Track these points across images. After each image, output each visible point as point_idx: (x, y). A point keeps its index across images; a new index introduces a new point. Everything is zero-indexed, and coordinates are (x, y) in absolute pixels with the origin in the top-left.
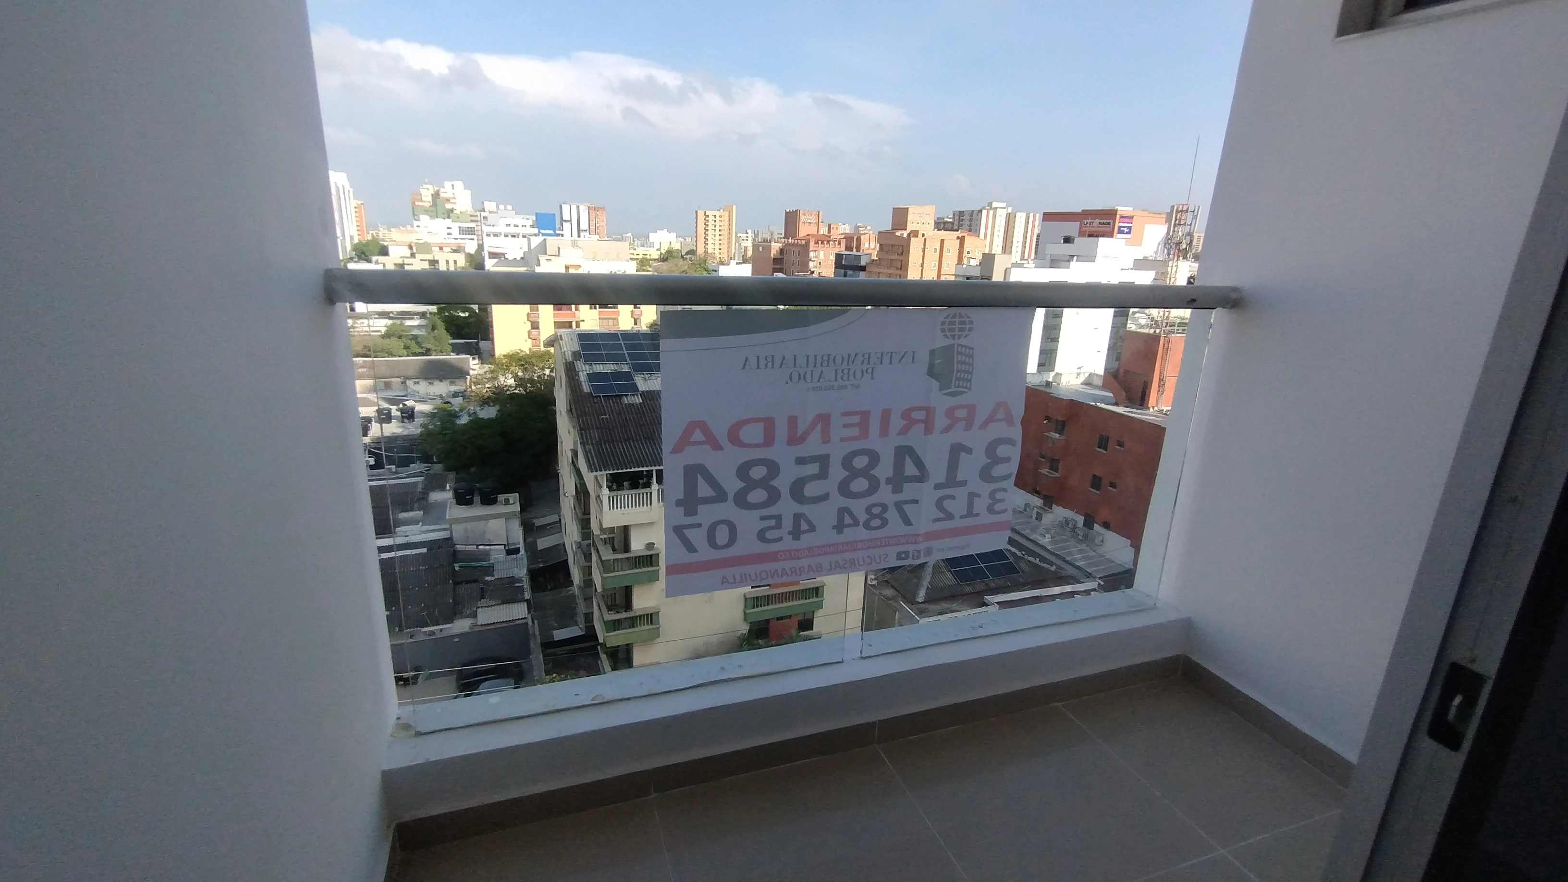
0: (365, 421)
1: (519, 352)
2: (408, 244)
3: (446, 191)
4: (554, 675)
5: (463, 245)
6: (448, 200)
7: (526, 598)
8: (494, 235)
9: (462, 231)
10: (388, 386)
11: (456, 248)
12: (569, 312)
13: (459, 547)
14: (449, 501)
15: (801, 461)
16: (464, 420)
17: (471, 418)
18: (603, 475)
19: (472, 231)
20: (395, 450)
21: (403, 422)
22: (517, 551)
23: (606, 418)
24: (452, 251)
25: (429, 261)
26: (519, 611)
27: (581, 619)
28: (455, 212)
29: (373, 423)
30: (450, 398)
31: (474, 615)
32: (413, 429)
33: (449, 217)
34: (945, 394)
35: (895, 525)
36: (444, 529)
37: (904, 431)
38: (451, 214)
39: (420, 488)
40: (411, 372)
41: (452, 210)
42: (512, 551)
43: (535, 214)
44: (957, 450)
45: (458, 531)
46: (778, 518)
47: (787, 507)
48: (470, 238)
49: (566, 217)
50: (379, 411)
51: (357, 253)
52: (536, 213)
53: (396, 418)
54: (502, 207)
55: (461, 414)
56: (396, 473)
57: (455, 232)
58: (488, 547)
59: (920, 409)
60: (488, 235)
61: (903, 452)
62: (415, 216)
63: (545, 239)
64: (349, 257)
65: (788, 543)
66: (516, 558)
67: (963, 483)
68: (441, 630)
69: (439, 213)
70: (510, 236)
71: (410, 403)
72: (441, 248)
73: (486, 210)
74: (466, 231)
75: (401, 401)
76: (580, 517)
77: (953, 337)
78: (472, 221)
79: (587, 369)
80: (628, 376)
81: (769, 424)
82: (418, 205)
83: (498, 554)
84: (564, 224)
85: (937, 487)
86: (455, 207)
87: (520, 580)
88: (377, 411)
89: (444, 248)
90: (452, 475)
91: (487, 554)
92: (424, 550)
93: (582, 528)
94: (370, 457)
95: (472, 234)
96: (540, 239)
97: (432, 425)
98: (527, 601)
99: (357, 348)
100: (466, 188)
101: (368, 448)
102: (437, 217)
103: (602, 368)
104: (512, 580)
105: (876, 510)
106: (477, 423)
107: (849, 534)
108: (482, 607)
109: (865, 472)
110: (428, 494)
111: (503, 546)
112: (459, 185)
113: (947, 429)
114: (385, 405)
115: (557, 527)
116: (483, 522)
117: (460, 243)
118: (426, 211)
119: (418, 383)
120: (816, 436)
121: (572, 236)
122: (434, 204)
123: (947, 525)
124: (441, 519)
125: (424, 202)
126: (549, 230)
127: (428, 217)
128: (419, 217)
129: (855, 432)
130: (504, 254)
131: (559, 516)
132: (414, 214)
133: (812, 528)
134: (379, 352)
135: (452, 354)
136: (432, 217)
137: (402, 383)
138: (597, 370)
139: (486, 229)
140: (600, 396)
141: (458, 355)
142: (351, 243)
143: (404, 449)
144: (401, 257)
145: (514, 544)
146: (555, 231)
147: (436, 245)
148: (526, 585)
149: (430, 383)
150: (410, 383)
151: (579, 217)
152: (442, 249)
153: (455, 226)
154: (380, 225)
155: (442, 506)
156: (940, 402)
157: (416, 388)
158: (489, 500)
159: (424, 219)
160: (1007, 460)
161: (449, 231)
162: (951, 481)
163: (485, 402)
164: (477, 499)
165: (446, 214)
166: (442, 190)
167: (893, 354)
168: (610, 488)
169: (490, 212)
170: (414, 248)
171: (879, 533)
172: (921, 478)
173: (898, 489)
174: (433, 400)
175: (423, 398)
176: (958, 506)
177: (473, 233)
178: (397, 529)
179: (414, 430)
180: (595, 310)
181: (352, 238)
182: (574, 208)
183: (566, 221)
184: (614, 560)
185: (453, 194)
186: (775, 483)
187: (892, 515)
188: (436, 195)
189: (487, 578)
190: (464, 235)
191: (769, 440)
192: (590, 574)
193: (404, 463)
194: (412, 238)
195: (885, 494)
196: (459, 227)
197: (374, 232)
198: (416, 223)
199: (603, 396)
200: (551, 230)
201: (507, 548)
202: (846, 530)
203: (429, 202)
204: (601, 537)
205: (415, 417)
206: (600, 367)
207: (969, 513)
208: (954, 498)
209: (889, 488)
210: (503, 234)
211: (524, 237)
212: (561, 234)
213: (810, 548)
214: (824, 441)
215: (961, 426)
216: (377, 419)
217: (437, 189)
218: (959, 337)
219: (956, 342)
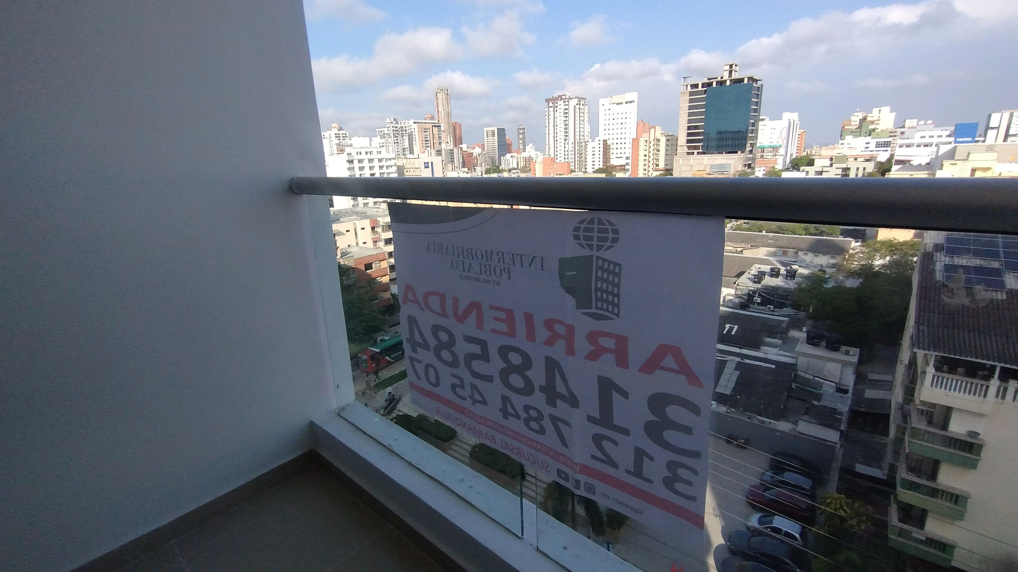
1: (893, 240)
2: (830, 157)
3: (874, 115)
4: (842, 496)
5: (876, 156)
6: (872, 122)
7: (841, 429)
8: (908, 146)
9: (878, 145)
10: (785, 253)
11: (868, 158)
13: (801, 373)
14: (801, 339)
15: (467, 338)
16: (830, 285)
17: (836, 285)
18: (933, 355)
20: (776, 296)
21: (786, 279)
22: (846, 392)
24: (864, 161)
25: (843, 168)
26: (832, 436)
27: (886, 466)
28: (876, 131)
29: (766, 276)
30: (826, 268)
31: (796, 423)
32: (791, 285)
33: (870, 135)
34: (583, 313)
35: (552, 437)
36: (793, 357)
37: (550, 342)
38: (872, 133)
39: (784, 325)
40: (803, 246)
41: (874, 130)
42: (841, 390)
43: (955, 125)
44: (607, 386)
45: (802, 362)
46: (462, 381)
47: (465, 374)
48: (884, 150)
49: (994, 124)
50: (772, 270)
51: (792, 165)
52: (957, 125)
53: (782, 275)
54: (922, 122)
55: (830, 280)
56: (773, 311)
57: (872, 146)
58: (822, 380)
59: (562, 323)
60: (901, 146)
62: (842, 137)
63: (958, 146)
64: (786, 168)
65: (469, 404)
66: (843, 397)
68: (770, 423)
69: (863, 133)
70: (922, 146)
71: (795, 267)
72: (856, 159)
73: (905, 126)
74: (882, 144)
75: (789, 265)
76: (906, 384)
77: (591, 247)
78: (890, 136)
79: (946, 260)
80: (997, 272)
81: (442, 299)
82: (846, 129)
83: (828, 388)
84: (989, 131)
86: (877, 127)
87: (841, 414)
88: (771, 269)
90: (810, 322)
91: (820, 386)
92: (774, 366)
93: (906, 394)
94: (758, 297)
95: (887, 147)
96: (953, 145)
97: (804, 284)
98: (842, 431)
99: (772, 227)
100: (892, 111)
101: (759, 291)
102: (860, 136)
103: (965, 262)
104: (834, 411)
105: (534, 414)
106: (839, 290)
108: (803, 420)
109: (520, 371)
110: (789, 331)
111: (835, 384)
112: (886, 109)
114: (779, 266)
115: (889, 385)
116: (823, 361)
117: (872, 154)
118: (852, 132)
119: (806, 254)
120: (472, 318)
121: (993, 142)
122: (860, 127)
124: (792, 350)
125: (852, 125)
126: (967, 137)
127: (852, 137)
128: (845, 137)
129: (503, 327)
130: (909, 161)
131: (893, 377)
132: (841, 136)
133: (484, 402)
134: (786, 230)
135: (840, 236)
136: (855, 136)
137: (795, 253)
138: (958, 263)
139: (899, 142)
141: (845, 238)
142: (790, 159)
143: (782, 297)
144: (821, 167)
145: (845, 386)
146: (973, 139)
147: (851, 156)
148: (844, 419)
149: (815, 256)
150: (801, 254)
151: (1010, 123)
153: (874, 142)
154: (814, 145)
155: (796, 341)
156: (581, 322)
157: (805, 257)
158: (833, 346)
159: (849, 138)
161: (867, 146)
162: (607, 418)
163: (853, 274)
164: (823, 344)
165: (868, 133)
166: (870, 115)
167: (523, 257)
168: (937, 369)
169: (909, 128)
170: (834, 159)
173: (551, 403)
174: (815, 268)
175: (808, 265)
176: (622, 456)
177: (888, 145)
178: (762, 347)
179: (793, 285)
181: (791, 155)
182: (1006, 115)
183: (992, 128)
184: (925, 431)
185: (879, 117)
186: (454, 350)
187: (547, 423)
188: (863, 120)
189: (813, 402)
191: (444, 313)
192: (904, 434)
193: (780, 306)
194: (834, 153)
195: (540, 401)
196: (877, 142)
197: (809, 150)
198: (841, 142)
200: (969, 137)
201: (838, 386)
202: (508, 417)
203: (856, 125)
204: (919, 407)
205: (796, 276)
206: (962, 261)
207: (638, 472)
208: (616, 444)
209: (543, 396)
210: (915, 145)
211: (936, 145)
212: (980, 141)
213: (485, 418)
214: (480, 326)
215: (609, 358)
216: (770, 274)
217: (866, 114)
218: (599, 248)
219: (595, 253)
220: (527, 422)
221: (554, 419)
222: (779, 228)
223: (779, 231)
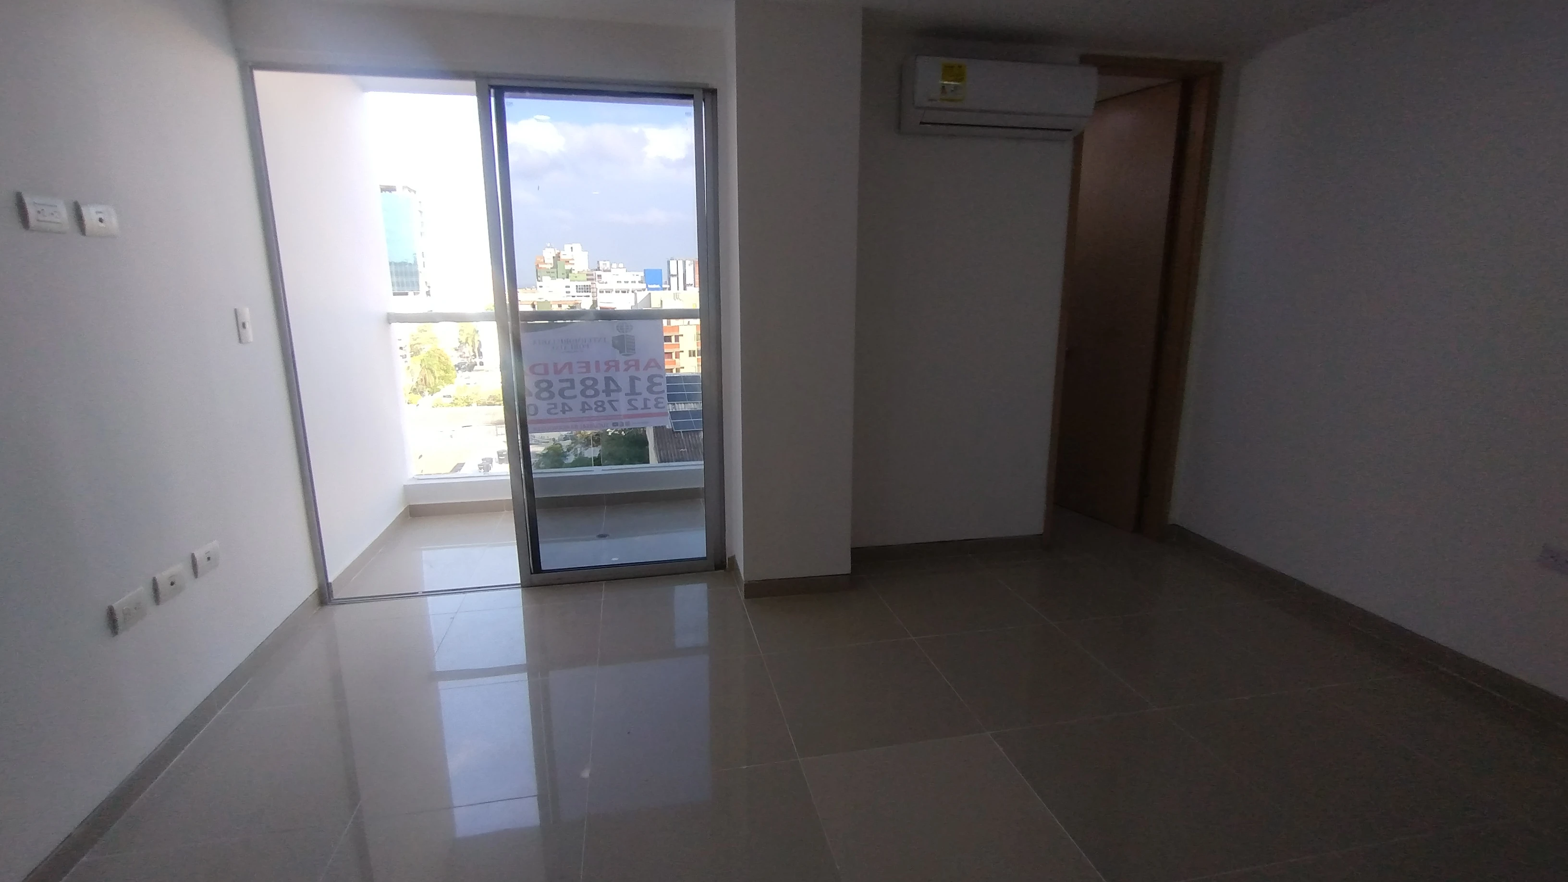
0: (487, 462)
2: (531, 303)
3: (566, 254)
5: (579, 302)
6: (567, 262)
8: (606, 292)
9: (579, 289)
11: (573, 305)
12: (670, 360)
15: (561, 381)
17: (576, 458)
19: (587, 289)
23: (685, 451)
24: (569, 308)
28: (573, 272)
29: (493, 463)
30: (561, 440)
33: (567, 277)
34: (623, 355)
35: (609, 411)
37: (607, 370)
38: (570, 274)
41: (571, 271)
43: (643, 271)
44: (633, 380)
46: (555, 404)
47: (558, 400)
48: (585, 295)
49: (673, 271)
52: (645, 270)
54: (614, 265)
55: (568, 453)
57: (573, 291)
59: (614, 361)
60: (601, 292)
61: (608, 380)
62: (538, 278)
63: (650, 294)
65: (561, 415)
67: (640, 394)
69: (560, 273)
70: (620, 292)
73: (600, 269)
74: (582, 289)
77: (623, 332)
78: (588, 280)
79: (671, 408)
81: (546, 366)
82: (541, 268)
84: (672, 278)
85: (626, 395)
86: (573, 267)
89: (562, 305)
95: (588, 292)
96: (647, 292)
97: (542, 464)
100: (584, 250)
102: (558, 278)
103: (683, 407)
105: (599, 404)
107: (588, 413)
109: (591, 387)
112: (577, 247)
113: (626, 370)
117: (577, 301)
118: (548, 273)
120: (566, 371)
121: (678, 290)
122: (555, 266)
123: (635, 412)
125: (546, 264)
126: (656, 284)
127: (548, 278)
128: (541, 279)
129: (584, 370)
133: (571, 410)
136: (553, 278)
138: (679, 409)
139: (599, 286)
140: (680, 432)
146: (661, 286)
147: (555, 303)
151: (685, 272)
152: (561, 307)
153: (573, 286)
156: (621, 359)
159: (546, 279)
160: (660, 384)
161: (568, 289)
162: (633, 392)
165: (565, 274)
166: (562, 253)
167: (596, 338)
169: (605, 271)
170: (536, 306)
171: (602, 414)
172: (619, 390)
173: (608, 395)
176: (639, 404)
177: (589, 290)
180: (694, 357)
182: (680, 263)
183: (673, 276)
185: (572, 255)
186: (552, 389)
187: (607, 405)
188: (557, 258)
190: (584, 293)
191: (546, 372)
194: (535, 298)
195: (602, 397)
196: (577, 286)
198: (539, 284)
199: (683, 432)
200: (658, 284)
202: (587, 412)
203: (551, 264)
206: (682, 406)
207: (646, 407)
208: (637, 400)
209: (604, 394)
210: (614, 290)
211: (633, 292)
212: (666, 288)
213: (571, 418)
214: (571, 373)
215: (633, 368)
216: (497, 460)
217: (558, 251)
218: (626, 332)
219: (625, 334)
220: (596, 410)
221: (610, 402)
222: (492, 399)
223: (493, 402)
